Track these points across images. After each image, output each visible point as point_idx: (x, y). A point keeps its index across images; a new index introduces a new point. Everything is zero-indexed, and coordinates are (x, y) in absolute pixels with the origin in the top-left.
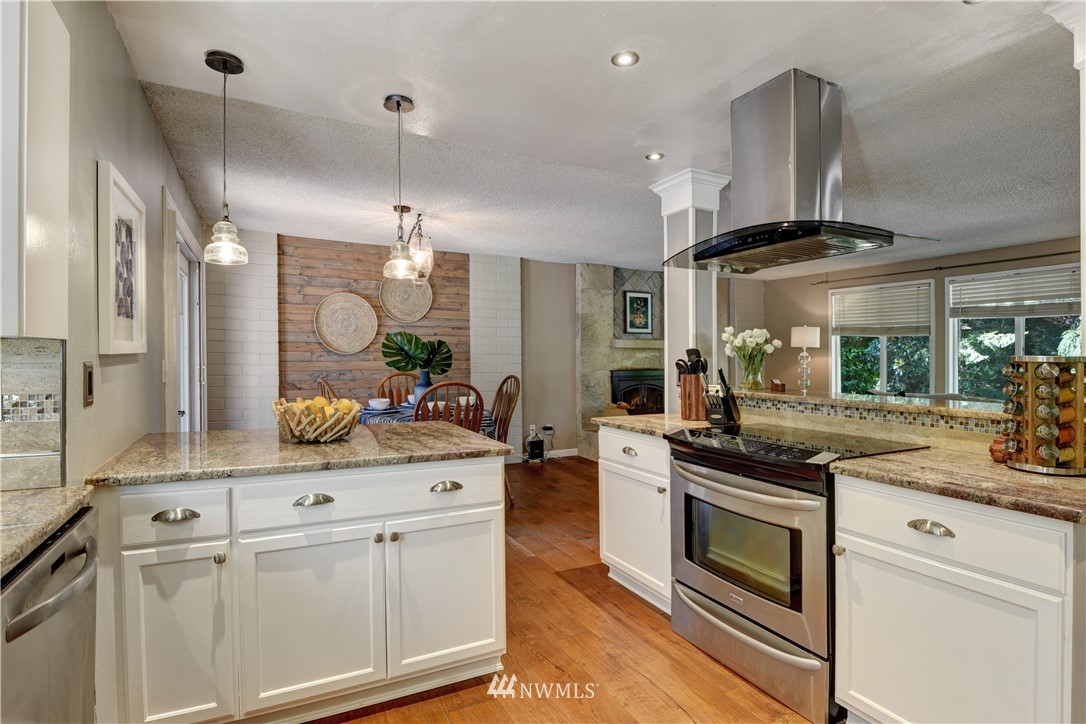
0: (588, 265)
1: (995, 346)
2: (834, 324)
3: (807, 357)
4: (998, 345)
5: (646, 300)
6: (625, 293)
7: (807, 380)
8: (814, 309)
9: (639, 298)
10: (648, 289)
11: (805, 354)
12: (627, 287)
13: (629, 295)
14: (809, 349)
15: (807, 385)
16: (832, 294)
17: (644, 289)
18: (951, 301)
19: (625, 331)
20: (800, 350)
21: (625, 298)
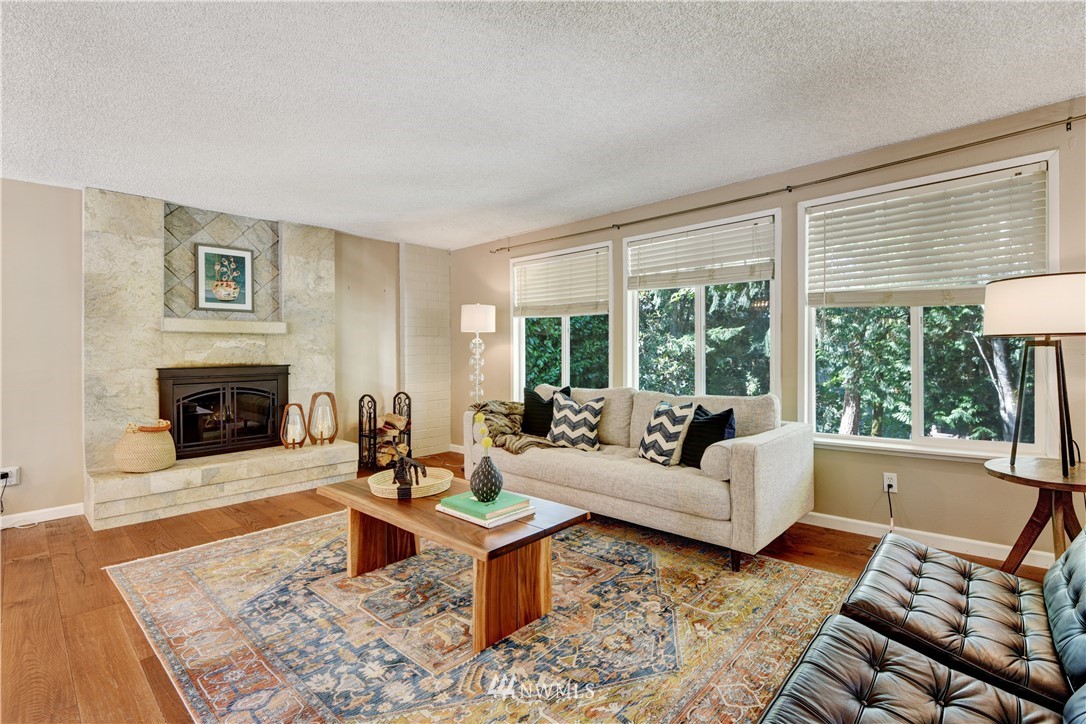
0: (102, 191)
1: (720, 340)
2: (516, 302)
3: (480, 344)
4: (722, 338)
5: (240, 261)
6: (196, 246)
7: (480, 375)
8: (496, 285)
9: (227, 257)
10: (247, 245)
11: (477, 340)
12: (198, 237)
13: (202, 251)
14: (482, 335)
15: (480, 380)
16: (514, 265)
17: (237, 244)
18: (630, 269)
19: (196, 307)
20: (473, 335)
21: (195, 254)
